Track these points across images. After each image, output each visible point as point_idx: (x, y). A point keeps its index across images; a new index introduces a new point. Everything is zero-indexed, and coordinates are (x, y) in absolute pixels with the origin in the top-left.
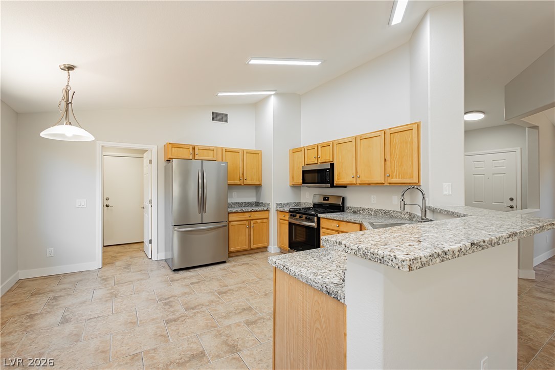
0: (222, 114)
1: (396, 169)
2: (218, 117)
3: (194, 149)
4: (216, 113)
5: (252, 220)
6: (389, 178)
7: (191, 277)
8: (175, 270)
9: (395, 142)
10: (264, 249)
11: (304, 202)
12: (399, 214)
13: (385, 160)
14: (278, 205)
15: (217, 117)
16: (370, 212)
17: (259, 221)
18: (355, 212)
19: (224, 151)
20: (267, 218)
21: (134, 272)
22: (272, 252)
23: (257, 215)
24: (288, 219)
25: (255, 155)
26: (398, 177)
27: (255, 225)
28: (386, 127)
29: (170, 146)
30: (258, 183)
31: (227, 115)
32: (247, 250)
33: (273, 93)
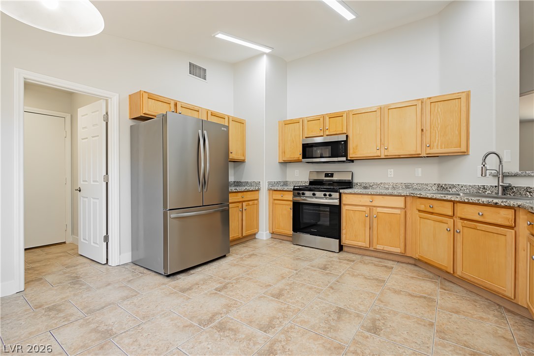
0: (200, 68)
1: (437, 138)
2: (196, 70)
3: (176, 105)
4: (194, 65)
5: (244, 201)
6: (428, 148)
7: (205, 281)
8: (168, 276)
9: (436, 111)
10: (252, 237)
11: (292, 180)
12: (424, 186)
13: (422, 130)
14: (270, 183)
15: (194, 70)
16: (387, 186)
17: (251, 203)
18: (365, 188)
19: (209, 114)
20: (257, 200)
21: (98, 288)
22: (265, 239)
23: (248, 196)
24: (291, 198)
25: (240, 124)
26: (439, 147)
27: (247, 207)
28: (425, 96)
29: (146, 96)
30: (243, 158)
31: (205, 70)
32: (239, 239)
33: (268, 51)
